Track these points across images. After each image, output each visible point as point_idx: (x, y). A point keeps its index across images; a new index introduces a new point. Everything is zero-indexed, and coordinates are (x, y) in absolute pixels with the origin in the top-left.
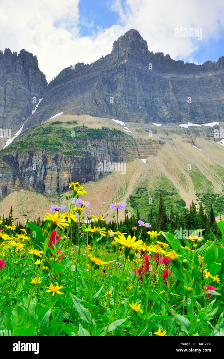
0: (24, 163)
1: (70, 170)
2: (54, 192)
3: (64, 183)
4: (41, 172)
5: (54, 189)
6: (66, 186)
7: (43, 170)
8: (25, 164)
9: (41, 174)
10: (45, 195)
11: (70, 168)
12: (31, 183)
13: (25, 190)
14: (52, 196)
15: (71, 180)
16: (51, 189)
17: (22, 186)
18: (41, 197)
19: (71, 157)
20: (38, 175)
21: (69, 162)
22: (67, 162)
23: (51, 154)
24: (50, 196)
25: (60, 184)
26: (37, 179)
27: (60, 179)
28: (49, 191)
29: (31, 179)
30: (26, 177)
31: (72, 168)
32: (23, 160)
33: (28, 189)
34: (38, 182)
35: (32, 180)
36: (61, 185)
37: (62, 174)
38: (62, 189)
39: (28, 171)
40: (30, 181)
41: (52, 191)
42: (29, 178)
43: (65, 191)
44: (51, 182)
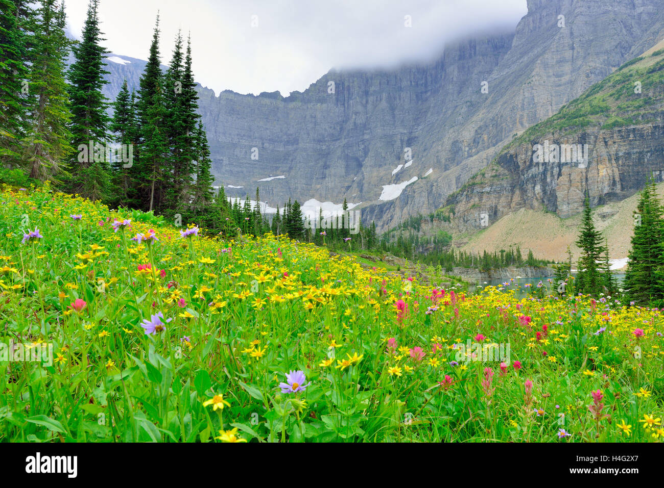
0: (525, 162)
1: (617, 159)
2: (577, 209)
3: (600, 188)
4: (552, 172)
5: (576, 202)
6: (606, 194)
7: (555, 169)
8: (528, 163)
9: (553, 176)
10: (559, 216)
11: (617, 154)
12: (537, 196)
13: (528, 208)
14: (572, 215)
15: (617, 179)
16: (568, 204)
17: (524, 203)
18: (550, 219)
19: (619, 131)
20: (549, 180)
21: (614, 143)
22: (610, 143)
23: (569, 137)
24: (568, 217)
25: (590, 192)
26: (547, 188)
27: (590, 182)
28: (565, 207)
29: (538, 188)
30: (530, 186)
31: (621, 154)
32: (523, 156)
33: (532, 207)
34: (549, 192)
35: (540, 191)
36: (594, 192)
37: (596, 172)
38: (596, 201)
39: (532, 175)
40: (536, 192)
41: (571, 206)
42: (534, 188)
43: (603, 204)
44: (569, 190)
